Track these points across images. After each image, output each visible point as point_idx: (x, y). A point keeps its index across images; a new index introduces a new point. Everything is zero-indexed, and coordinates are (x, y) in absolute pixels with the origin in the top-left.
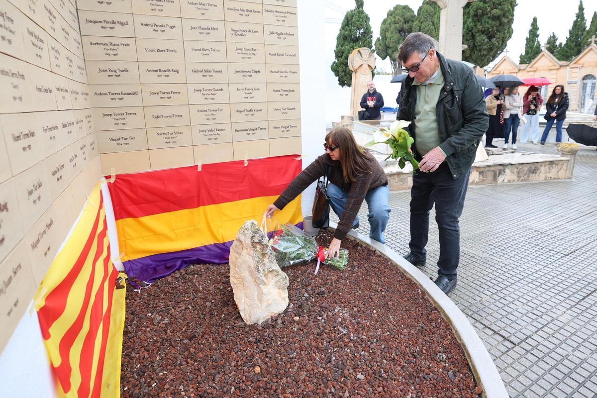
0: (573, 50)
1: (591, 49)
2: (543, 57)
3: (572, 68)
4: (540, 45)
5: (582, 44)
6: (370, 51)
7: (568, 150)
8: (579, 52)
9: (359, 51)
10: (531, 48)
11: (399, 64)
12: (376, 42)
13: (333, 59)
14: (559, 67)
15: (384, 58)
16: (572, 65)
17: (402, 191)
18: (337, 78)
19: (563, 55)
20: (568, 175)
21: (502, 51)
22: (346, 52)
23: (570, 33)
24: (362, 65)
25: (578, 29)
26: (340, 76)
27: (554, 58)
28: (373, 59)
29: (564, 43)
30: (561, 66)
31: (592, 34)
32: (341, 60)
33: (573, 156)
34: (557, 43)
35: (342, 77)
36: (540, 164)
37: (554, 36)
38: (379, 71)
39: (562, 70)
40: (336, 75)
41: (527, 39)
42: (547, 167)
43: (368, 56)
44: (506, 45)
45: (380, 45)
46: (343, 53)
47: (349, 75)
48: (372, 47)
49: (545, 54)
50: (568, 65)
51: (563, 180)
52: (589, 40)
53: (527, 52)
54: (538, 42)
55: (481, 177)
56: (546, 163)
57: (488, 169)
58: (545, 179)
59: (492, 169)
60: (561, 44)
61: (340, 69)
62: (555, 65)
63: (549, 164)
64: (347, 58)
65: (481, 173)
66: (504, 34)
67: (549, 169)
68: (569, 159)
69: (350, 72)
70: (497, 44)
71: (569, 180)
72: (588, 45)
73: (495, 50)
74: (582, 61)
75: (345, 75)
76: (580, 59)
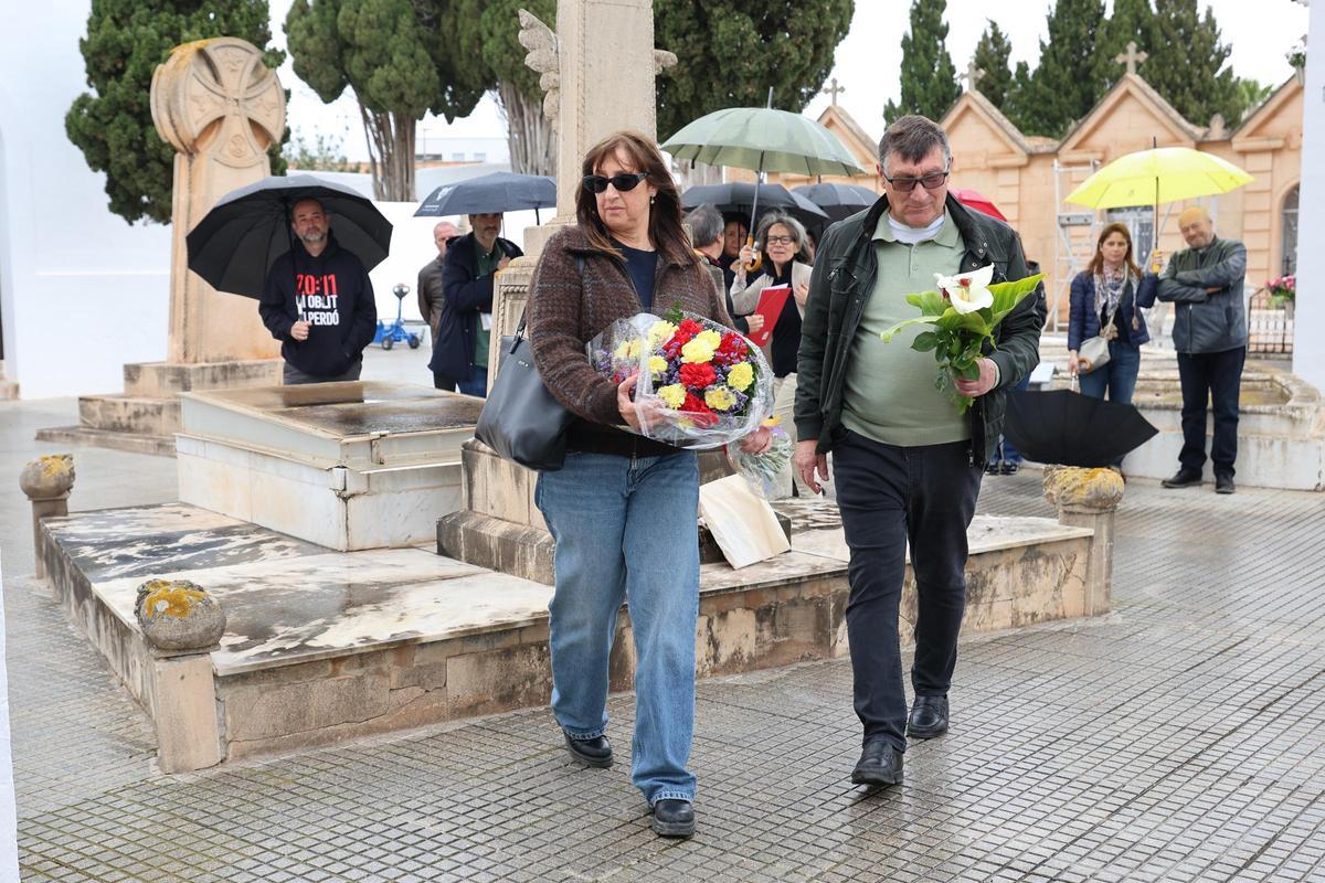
0: (1067, 93)
1: (1128, 94)
2: (969, 119)
3: (1069, 164)
4: (952, 70)
5: (1094, 75)
6: (256, 55)
7: (1082, 495)
8: (1087, 105)
9: (202, 53)
10: (924, 78)
11: (399, 122)
12: (290, 18)
13: (75, 81)
14: (1024, 161)
15: (330, 94)
16: (1068, 153)
17: (421, 733)
18: (101, 177)
19: (1036, 113)
20: (1097, 600)
21: (818, 87)
22: (140, 55)
23: (1053, 27)
24: (220, 119)
25: (1076, 15)
26: (116, 170)
27: (1006, 122)
28: (272, 96)
29: (1034, 64)
30: (1032, 156)
31: (1122, 34)
32: (119, 90)
33: (1105, 518)
34: (1012, 67)
35: (125, 174)
36: (989, 561)
37: (997, 38)
38: (313, 152)
39: (1037, 170)
40: (94, 164)
41: (906, 44)
42: (1018, 570)
43: (247, 79)
44: (830, 64)
45: (311, 32)
46: (125, 56)
47: (157, 167)
48: (267, 37)
49: (974, 106)
50: (1055, 154)
51: (1080, 623)
52: (1120, 59)
53: (909, 97)
54: (947, 58)
55: (767, 634)
56: (1011, 556)
57: (791, 594)
58: (1015, 624)
59: (807, 593)
60: (1022, 67)
61: (113, 136)
62: (1012, 152)
63: (1024, 559)
64: (144, 82)
65: (764, 615)
66: (820, 15)
67: (1025, 577)
68: (1089, 531)
69: (166, 152)
70: (795, 55)
71: (1098, 622)
72: (1116, 79)
73: (790, 80)
74: (1099, 139)
75: (142, 163)
76: (1095, 129)
